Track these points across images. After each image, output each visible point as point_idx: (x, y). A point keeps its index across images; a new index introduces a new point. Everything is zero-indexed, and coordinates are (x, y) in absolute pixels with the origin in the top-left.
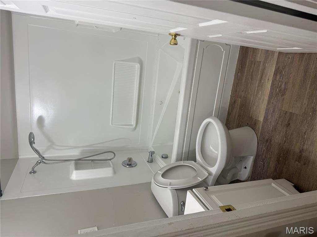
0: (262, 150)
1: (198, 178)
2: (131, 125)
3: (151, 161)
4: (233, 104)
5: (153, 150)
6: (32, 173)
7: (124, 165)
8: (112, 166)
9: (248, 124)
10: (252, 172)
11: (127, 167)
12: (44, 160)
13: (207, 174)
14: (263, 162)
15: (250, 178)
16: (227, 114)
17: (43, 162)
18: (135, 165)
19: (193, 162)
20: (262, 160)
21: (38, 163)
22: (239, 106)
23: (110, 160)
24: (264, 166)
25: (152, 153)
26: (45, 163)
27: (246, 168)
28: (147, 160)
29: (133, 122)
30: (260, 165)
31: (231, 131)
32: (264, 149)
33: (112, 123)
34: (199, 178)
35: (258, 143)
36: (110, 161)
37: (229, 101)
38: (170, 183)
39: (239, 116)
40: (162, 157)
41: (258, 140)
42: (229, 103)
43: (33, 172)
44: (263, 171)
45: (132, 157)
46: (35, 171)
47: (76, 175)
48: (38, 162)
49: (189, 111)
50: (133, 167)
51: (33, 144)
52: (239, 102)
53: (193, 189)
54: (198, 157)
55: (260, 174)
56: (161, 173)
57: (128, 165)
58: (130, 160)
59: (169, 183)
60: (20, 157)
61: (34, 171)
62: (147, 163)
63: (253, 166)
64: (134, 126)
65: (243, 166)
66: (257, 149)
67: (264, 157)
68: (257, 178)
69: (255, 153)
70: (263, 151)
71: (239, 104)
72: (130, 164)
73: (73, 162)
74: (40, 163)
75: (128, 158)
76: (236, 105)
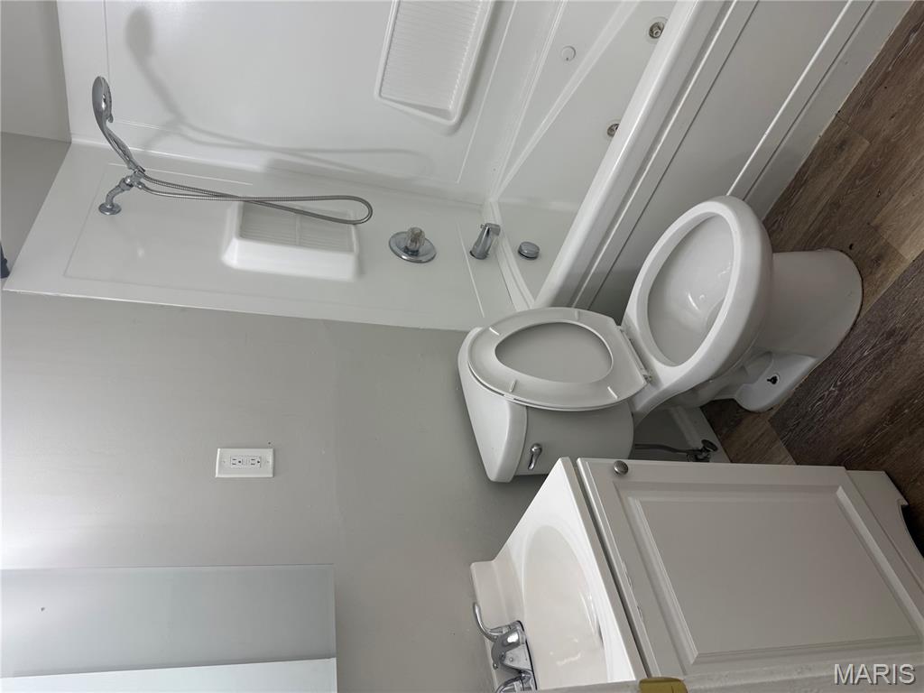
0: (858, 355)
1: (609, 388)
2: (443, 113)
3: (481, 253)
4: (832, 147)
5: (498, 222)
6: (108, 210)
7: (395, 248)
8: (355, 247)
9: (851, 247)
10: (789, 400)
11: (404, 257)
12: (143, 180)
13: (642, 382)
14: (840, 390)
15: (773, 412)
16: (793, 177)
17: (140, 183)
18: (429, 258)
19: (611, 321)
20: (839, 383)
21: (124, 185)
22: (850, 167)
23: (355, 223)
24: (837, 402)
25: (491, 231)
26: (145, 188)
27: (774, 380)
28: (471, 249)
29: (454, 104)
30: (826, 393)
31: (780, 258)
32: (866, 354)
33: (380, 90)
34: (612, 392)
35: (855, 324)
36: (352, 227)
37: (821, 134)
38: (516, 383)
39: (835, 204)
40: (520, 253)
41: (858, 315)
42: (818, 138)
43: (108, 207)
44: (825, 415)
45: (423, 230)
46: (118, 206)
47: (239, 254)
48: (124, 180)
49: (662, 140)
50: (420, 262)
51: (107, 122)
52: (861, 151)
53: (579, 460)
54: (633, 310)
55: (813, 419)
56: (498, 336)
57: (406, 250)
58: (417, 236)
59: (513, 383)
60: (75, 140)
61: (112, 205)
62: (467, 256)
63: (801, 385)
64: (455, 120)
65: (766, 372)
66: (842, 343)
67: (851, 376)
68: (798, 424)
69: (827, 353)
70: (860, 360)
71: (854, 160)
72: (414, 248)
73: (236, 205)
74: (131, 186)
75: (412, 230)
76: (841, 161)
